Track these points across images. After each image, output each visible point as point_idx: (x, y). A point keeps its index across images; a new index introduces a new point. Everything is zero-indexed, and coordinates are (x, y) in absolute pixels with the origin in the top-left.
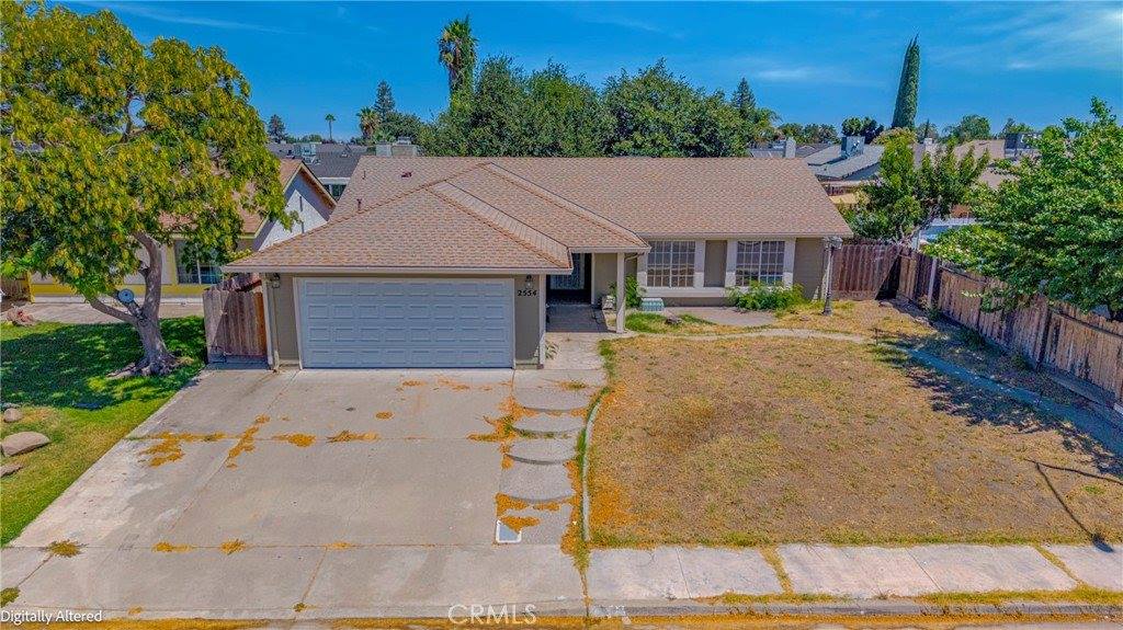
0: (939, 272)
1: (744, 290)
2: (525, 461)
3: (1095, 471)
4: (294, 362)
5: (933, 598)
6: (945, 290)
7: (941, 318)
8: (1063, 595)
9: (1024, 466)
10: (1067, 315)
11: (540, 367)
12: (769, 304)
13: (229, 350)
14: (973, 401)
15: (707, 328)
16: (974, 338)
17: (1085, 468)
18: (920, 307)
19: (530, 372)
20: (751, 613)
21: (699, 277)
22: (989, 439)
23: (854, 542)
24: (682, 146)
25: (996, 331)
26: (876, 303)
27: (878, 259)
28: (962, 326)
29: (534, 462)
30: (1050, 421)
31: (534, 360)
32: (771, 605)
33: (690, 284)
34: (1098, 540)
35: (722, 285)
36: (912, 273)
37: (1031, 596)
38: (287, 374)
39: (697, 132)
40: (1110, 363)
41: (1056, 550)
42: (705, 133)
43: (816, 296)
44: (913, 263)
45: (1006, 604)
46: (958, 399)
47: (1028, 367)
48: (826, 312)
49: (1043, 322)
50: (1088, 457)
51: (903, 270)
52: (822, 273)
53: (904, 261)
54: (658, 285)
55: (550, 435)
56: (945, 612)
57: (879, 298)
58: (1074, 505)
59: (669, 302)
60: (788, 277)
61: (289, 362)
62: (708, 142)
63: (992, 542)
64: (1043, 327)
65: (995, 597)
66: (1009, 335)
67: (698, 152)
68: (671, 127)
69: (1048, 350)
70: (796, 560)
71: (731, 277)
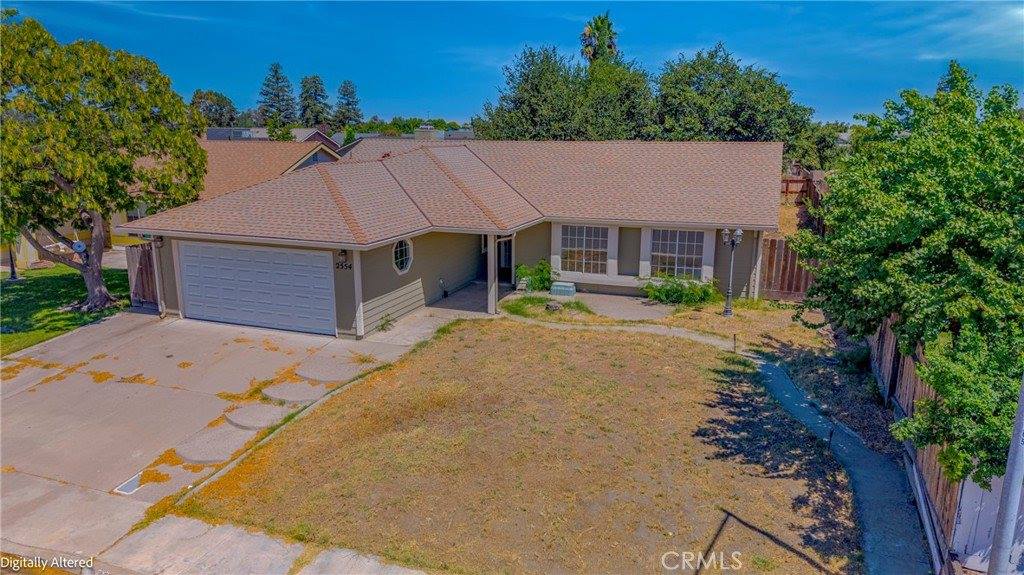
1: (659, 281)
4: (176, 312)
11: (358, 338)
12: (674, 297)
13: (144, 296)
19: (347, 341)
21: (612, 264)
24: (718, 131)
29: (237, 425)
31: (352, 331)
33: (604, 271)
35: (636, 275)
38: (172, 321)
39: (735, 115)
42: (744, 116)
43: (743, 294)
48: (725, 312)
54: (572, 270)
55: (282, 403)
59: (580, 287)
60: (707, 271)
61: (173, 311)
62: (746, 126)
67: (736, 136)
71: (645, 267)
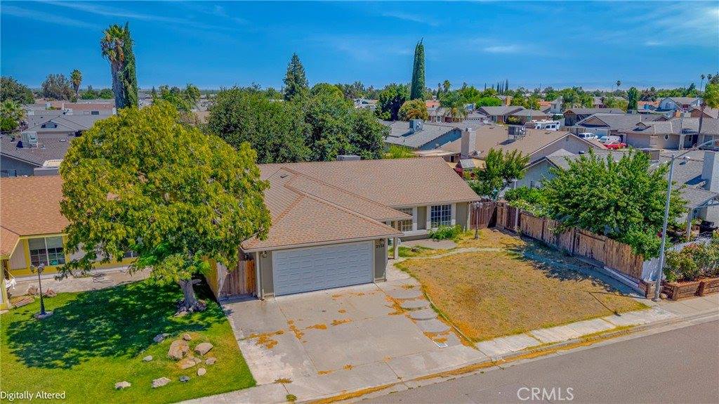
0: (520, 215)
1: (435, 230)
2: (421, 320)
3: (606, 292)
5: (583, 337)
6: (524, 223)
7: (524, 236)
8: (614, 330)
9: (585, 293)
10: (582, 233)
11: (385, 280)
12: (449, 235)
13: (230, 293)
14: (558, 272)
15: (433, 252)
16: (542, 244)
17: (602, 291)
18: (511, 231)
20: (537, 351)
21: (415, 225)
22: (569, 285)
23: (551, 326)
25: (551, 241)
26: (489, 230)
27: (488, 208)
28: (534, 239)
29: (424, 320)
30: (585, 276)
31: (383, 277)
32: (542, 348)
33: (411, 229)
34: (616, 313)
35: (425, 228)
36: (505, 215)
37: (607, 331)
38: (270, 300)
39: (360, 132)
40: (601, 251)
41: (606, 318)
43: (464, 229)
44: (505, 210)
45: (602, 335)
46: (553, 272)
47: (568, 255)
48: (476, 238)
49: (573, 236)
50: (602, 287)
51: (499, 213)
52: (467, 218)
53: (499, 209)
55: (420, 309)
56: (587, 340)
57: (489, 227)
58: (605, 303)
60: (453, 222)
61: (270, 294)
63: (588, 319)
64: (573, 238)
65: (598, 334)
66: (558, 243)
68: (346, 130)
69: (575, 248)
70: (538, 335)
71: (429, 224)
